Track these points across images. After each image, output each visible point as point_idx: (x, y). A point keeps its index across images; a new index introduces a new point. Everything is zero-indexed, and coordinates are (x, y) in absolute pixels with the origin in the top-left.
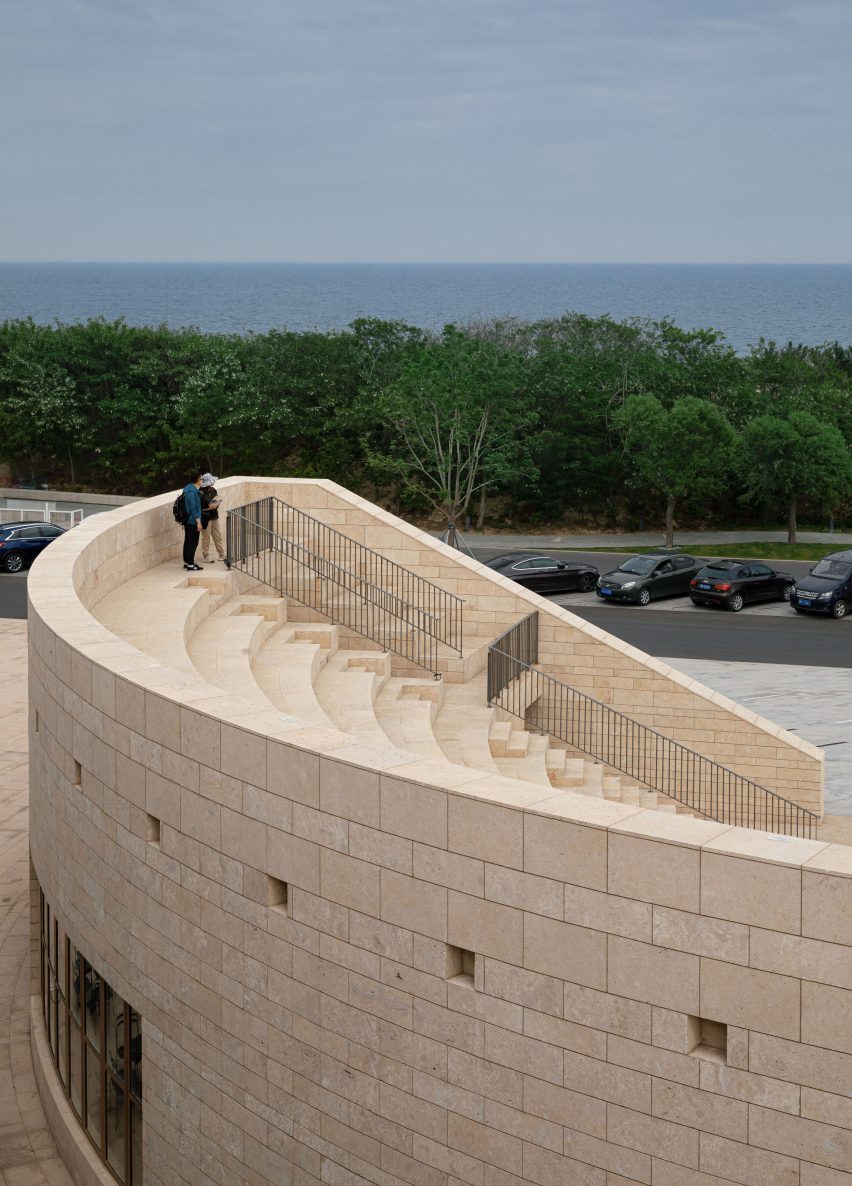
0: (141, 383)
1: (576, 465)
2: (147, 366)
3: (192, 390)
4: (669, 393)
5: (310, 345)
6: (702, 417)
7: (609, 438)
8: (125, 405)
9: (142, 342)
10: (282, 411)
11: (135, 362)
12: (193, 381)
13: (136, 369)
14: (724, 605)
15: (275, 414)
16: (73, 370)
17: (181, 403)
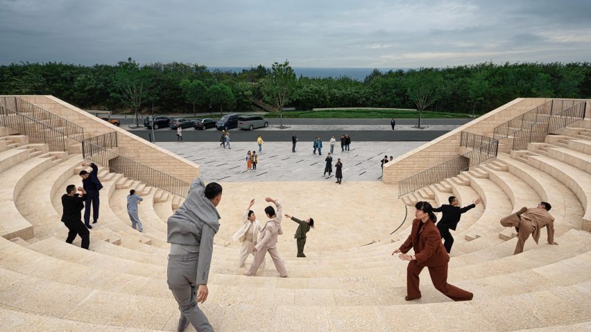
0: (65, 79)
1: (173, 97)
2: (67, 74)
3: (79, 81)
4: (192, 79)
5: (107, 68)
6: (199, 84)
7: (179, 90)
8: (61, 85)
9: (66, 68)
10: (101, 85)
11: (63, 73)
12: (79, 78)
13: (63, 75)
14: (201, 128)
15: (99, 86)
16: (44, 76)
17: (76, 84)
